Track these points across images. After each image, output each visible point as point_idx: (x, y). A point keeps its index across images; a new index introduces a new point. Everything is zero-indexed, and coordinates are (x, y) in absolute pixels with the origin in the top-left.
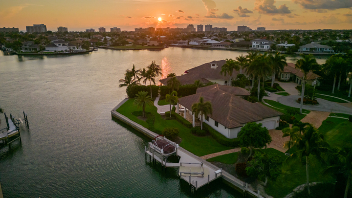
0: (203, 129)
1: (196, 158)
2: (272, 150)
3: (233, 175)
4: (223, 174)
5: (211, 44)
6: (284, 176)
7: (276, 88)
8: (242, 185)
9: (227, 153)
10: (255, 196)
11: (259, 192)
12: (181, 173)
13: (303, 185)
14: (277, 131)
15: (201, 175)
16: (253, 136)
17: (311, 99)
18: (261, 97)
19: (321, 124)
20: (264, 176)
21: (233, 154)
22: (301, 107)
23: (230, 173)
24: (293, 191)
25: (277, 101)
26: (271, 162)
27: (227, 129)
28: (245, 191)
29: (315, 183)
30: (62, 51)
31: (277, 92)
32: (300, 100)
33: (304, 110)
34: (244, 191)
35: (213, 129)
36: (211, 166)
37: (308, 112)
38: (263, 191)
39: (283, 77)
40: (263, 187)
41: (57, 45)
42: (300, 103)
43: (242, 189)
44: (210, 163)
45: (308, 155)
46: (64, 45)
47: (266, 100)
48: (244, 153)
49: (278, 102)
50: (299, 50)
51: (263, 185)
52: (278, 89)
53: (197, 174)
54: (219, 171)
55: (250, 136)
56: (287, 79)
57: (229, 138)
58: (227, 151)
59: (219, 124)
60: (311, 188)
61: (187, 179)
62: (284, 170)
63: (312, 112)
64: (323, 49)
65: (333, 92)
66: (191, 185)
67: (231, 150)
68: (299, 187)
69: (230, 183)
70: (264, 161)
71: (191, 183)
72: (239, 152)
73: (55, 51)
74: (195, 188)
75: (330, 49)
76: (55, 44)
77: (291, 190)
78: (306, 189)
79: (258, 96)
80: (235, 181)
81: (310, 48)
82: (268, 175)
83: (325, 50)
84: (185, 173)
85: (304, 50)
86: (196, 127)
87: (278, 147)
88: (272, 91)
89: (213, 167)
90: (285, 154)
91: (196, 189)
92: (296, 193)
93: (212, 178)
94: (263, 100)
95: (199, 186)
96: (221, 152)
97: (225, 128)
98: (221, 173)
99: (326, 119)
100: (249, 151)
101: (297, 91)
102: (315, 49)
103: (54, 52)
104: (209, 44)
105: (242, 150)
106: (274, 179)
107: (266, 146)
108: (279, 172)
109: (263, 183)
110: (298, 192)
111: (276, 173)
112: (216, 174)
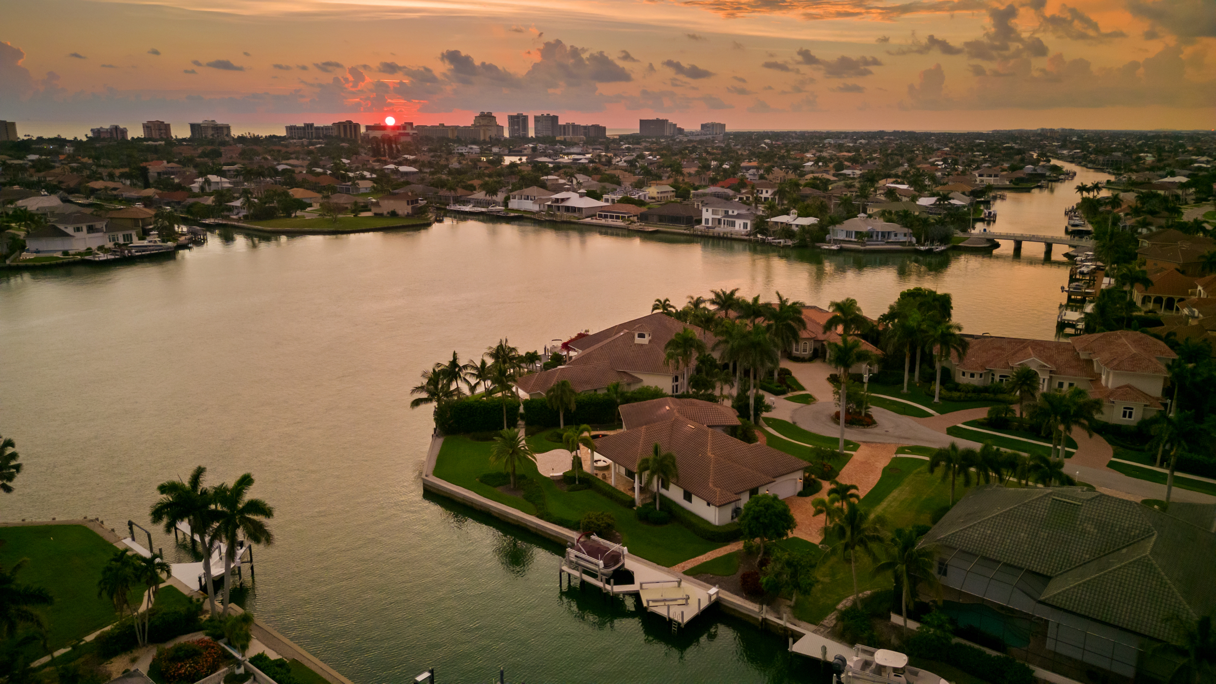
0: (660, 509)
1: (664, 570)
2: (797, 540)
3: (737, 595)
4: (720, 595)
5: (580, 209)
6: (820, 586)
7: (785, 383)
8: (757, 610)
9: (719, 556)
10: (779, 624)
11: (785, 616)
12: (648, 601)
13: (851, 598)
14: (801, 500)
15: (684, 602)
16: (766, 521)
17: (860, 413)
18: (757, 415)
19: (880, 476)
20: (792, 589)
21: (729, 557)
22: (842, 434)
23: (732, 592)
24: (836, 609)
25: (790, 421)
26: (800, 565)
27: (712, 508)
28: (763, 619)
29: (869, 592)
30: (89, 251)
31: (790, 395)
32: (837, 415)
33: (847, 443)
34: (760, 618)
35: (683, 509)
36: (695, 583)
37: (856, 447)
38: (790, 615)
39: (797, 350)
40: (789, 609)
41: (70, 230)
42: (838, 424)
43: (756, 616)
44: (691, 578)
45: (853, 548)
46: (91, 229)
47: (767, 420)
48: (749, 552)
49: (794, 423)
50: (828, 237)
51: (789, 606)
52: (789, 387)
53: (675, 600)
54: (713, 590)
55: (761, 520)
56: (808, 353)
57: (717, 524)
58: (718, 550)
59: (694, 498)
60: (862, 600)
61: (662, 611)
62: (821, 575)
63: (863, 447)
64: (889, 233)
65: (905, 390)
66: (671, 620)
67: (725, 548)
68: (844, 602)
69: (734, 610)
70: (789, 564)
71: (671, 616)
72: (739, 551)
73: (66, 253)
74: (679, 624)
75: (905, 235)
76: (62, 227)
77: (833, 608)
78: (855, 603)
79: (752, 413)
80: (743, 604)
81: (857, 233)
82: (797, 586)
83: (893, 239)
84: (654, 601)
85: (842, 236)
86: (645, 506)
87: (806, 534)
88: (777, 393)
89: (700, 585)
90: (820, 546)
91: (682, 626)
92: (840, 611)
93: (705, 604)
94: (762, 422)
95: (686, 620)
96: (707, 555)
97: (709, 504)
98: (717, 593)
99: (889, 464)
100: (759, 548)
101: (830, 387)
102: (870, 235)
103: (59, 255)
104: (574, 209)
105: (745, 546)
106: (806, 592)
107: (787, 535)
108: (813, 579)
109: (788, 603)
110: (843, 609)
111: (809, 581)
112: (710, 596)
